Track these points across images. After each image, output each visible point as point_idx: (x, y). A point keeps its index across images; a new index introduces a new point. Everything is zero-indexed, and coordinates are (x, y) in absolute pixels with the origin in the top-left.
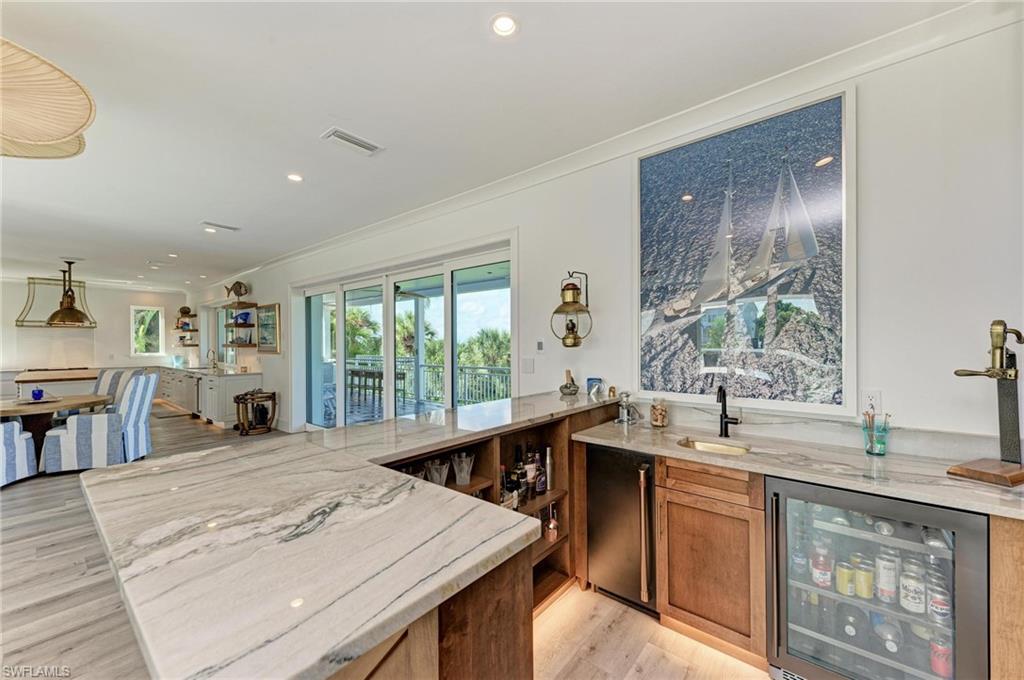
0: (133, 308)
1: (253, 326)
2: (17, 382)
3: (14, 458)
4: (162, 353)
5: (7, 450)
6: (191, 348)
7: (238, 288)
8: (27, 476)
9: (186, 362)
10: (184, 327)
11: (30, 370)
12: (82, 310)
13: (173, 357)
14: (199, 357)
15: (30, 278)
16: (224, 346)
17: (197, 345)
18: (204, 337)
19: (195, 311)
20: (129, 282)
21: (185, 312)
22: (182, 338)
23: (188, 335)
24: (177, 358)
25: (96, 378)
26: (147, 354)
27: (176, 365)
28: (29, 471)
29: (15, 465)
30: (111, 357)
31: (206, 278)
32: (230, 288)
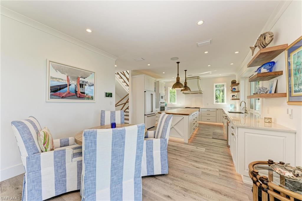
1: (281, 73)
3: (64, 176)
4: (225, 103)
5: (56, 171)
9: (235, 108)
10: (234, 90)
13: (230, 105)
16: (249, 97)
17: (239, 99)
18: (242, 95)
19: (238, 82)
20: (210, 72)
21: (234, 83)
22: (233, 96)
23: (235, 94)
26: (220, 103)
28: (78, 186)
29: (66, 181)
30: (208, 104)
31: (239, 52)
32: (254, 46)
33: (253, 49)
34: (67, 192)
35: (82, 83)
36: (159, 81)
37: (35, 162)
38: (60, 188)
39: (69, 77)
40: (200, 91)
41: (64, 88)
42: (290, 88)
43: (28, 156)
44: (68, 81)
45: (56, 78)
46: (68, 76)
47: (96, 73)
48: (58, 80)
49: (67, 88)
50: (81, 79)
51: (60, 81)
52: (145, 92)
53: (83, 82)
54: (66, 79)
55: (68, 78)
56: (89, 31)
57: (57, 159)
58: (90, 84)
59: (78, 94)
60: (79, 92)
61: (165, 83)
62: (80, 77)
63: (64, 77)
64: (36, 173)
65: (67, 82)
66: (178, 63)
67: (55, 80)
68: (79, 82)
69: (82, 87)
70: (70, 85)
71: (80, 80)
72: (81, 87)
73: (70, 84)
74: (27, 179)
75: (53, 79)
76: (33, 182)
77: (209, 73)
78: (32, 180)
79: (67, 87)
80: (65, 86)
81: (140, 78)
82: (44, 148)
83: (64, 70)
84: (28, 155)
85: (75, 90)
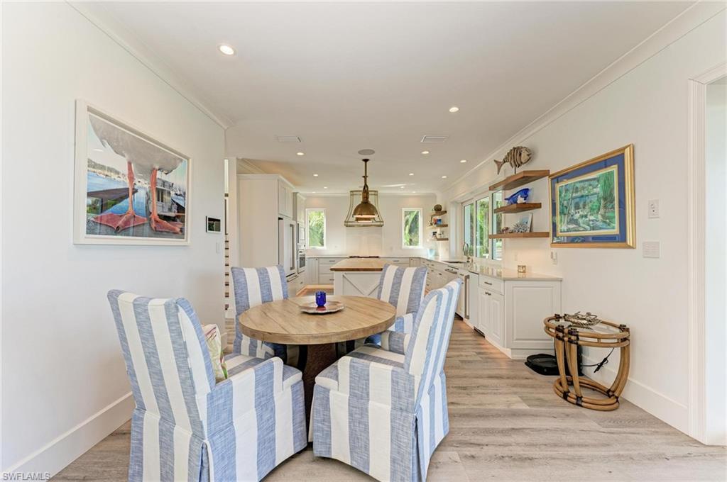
0: (404, 210)
1: (538, 206)
2: (332, 270)
3: (272, 428)
4: (420, 246)
5: (260, 417)
6: (440, 242)
7: (516, 156)
8: (293, 453)
9: (436, 255)
10: (438, 223)
11: (351, 257)
12: (374, 204)
13: (428, 250)
14: (449, 250)
15: (351, 192)
16: (491, 237)
17: (447, 239)
18: (452, 232)
19: (445, 208)
20: (402, 185)
21: (438, 209)
22: (435, 233)
23: (438, 230)
24: (431, 250)
25: (382, 269)
26: (411, 247)
27: (430, 256)
28: (294, 444)
29: (274, 440)
30: (391, 249)
31: (467, 161)
32: (502, 161)
33: (499, 164)
34: (277, 463)
35: (162, 188)
36: (297, 193)
37: (224, 406)
38: (266, 459)
39: (132, 165)
40: (380, 222)
41: (122, 199)
42: (554, 225)
43: (210, 391)
44: (131, 178)
45: (102, 167)
46: (130, 164)
47: (190, 160)
48: (106, 173)
49: (129, 200)
50: (159, 175)
51: (114, 176)
52: (279, 219)
53: (164, 183)
54: (126, 172)
55: (130, 168)
56: (227, 50)
57: (260, 388)
58: (178, 193)
59: (153, 219)
60: (156, 215)
61: (304, 199)
62: (157, 167)
63: (121, 164)
64: (225, 433)
65: (128, 181)
66: (366, 161)
67: (100, 171)
68: (155, 183)
69: (162, 201)
70: (135, 191)
71: (157, 177)
72: (159, 200)
73: (136, 187)
74: (213, 454)
75: (94, 168)
76: (223, 458)
77: (400, 187)
78: (220, 454)
79: (127, 196)
80: (125, 194)
81: (258, 181)
82: (221, 368)
83: (121, 144)
84: (209, 389)
85: (147, 208)
